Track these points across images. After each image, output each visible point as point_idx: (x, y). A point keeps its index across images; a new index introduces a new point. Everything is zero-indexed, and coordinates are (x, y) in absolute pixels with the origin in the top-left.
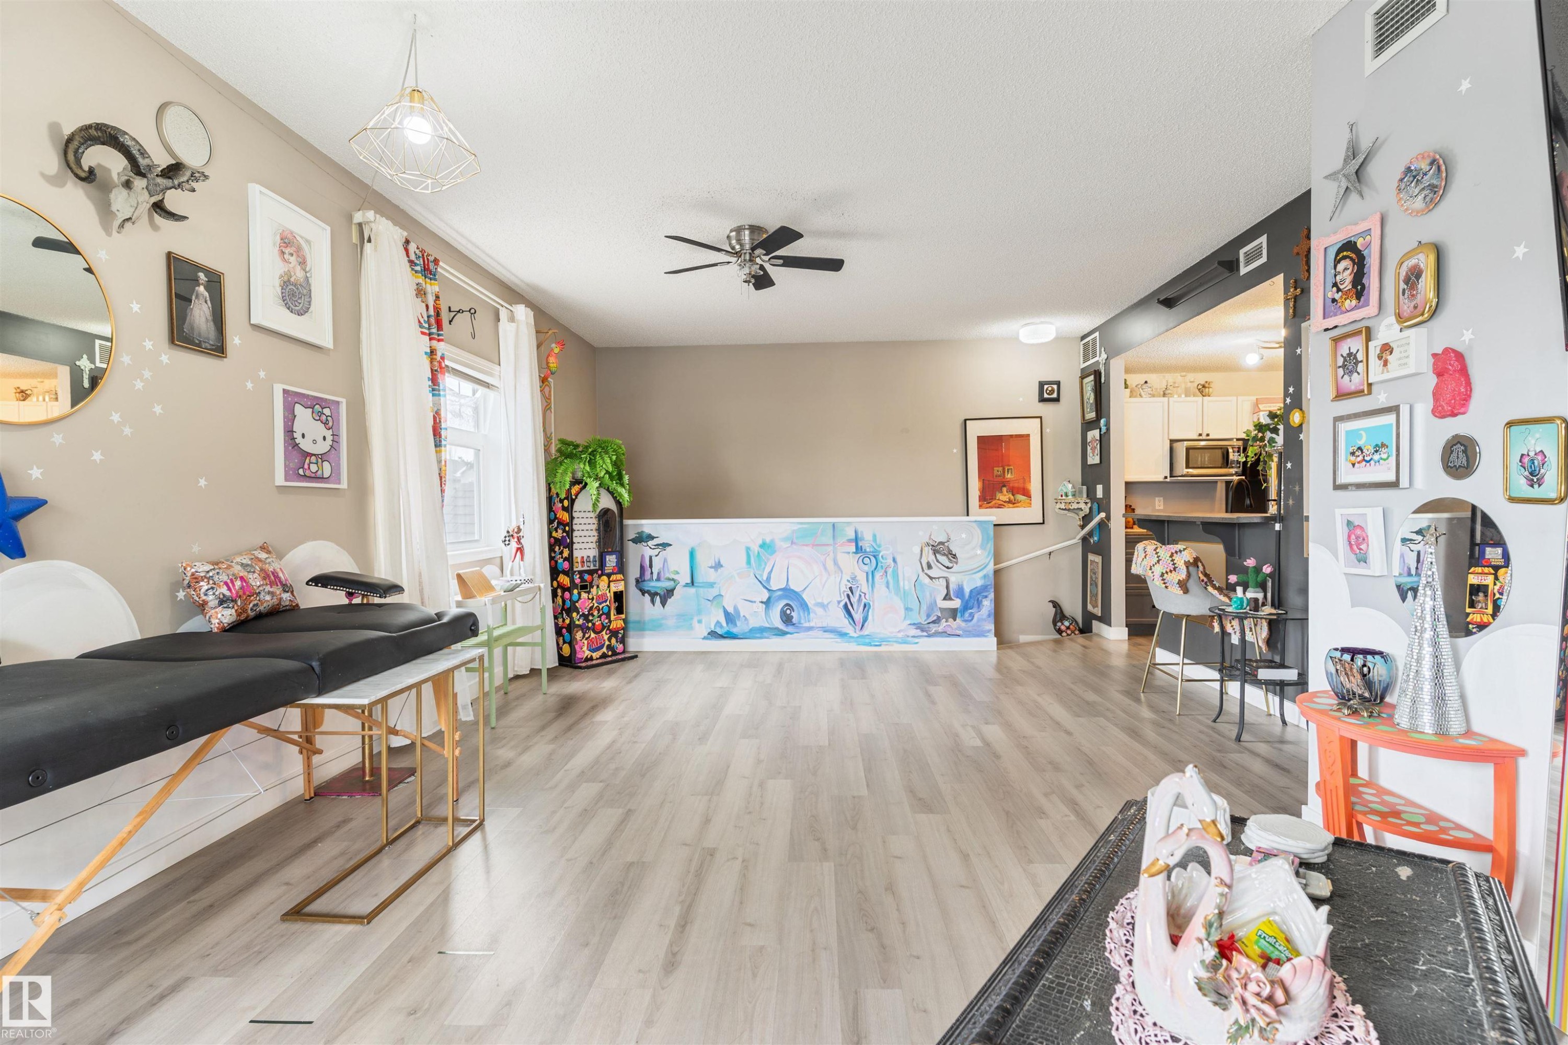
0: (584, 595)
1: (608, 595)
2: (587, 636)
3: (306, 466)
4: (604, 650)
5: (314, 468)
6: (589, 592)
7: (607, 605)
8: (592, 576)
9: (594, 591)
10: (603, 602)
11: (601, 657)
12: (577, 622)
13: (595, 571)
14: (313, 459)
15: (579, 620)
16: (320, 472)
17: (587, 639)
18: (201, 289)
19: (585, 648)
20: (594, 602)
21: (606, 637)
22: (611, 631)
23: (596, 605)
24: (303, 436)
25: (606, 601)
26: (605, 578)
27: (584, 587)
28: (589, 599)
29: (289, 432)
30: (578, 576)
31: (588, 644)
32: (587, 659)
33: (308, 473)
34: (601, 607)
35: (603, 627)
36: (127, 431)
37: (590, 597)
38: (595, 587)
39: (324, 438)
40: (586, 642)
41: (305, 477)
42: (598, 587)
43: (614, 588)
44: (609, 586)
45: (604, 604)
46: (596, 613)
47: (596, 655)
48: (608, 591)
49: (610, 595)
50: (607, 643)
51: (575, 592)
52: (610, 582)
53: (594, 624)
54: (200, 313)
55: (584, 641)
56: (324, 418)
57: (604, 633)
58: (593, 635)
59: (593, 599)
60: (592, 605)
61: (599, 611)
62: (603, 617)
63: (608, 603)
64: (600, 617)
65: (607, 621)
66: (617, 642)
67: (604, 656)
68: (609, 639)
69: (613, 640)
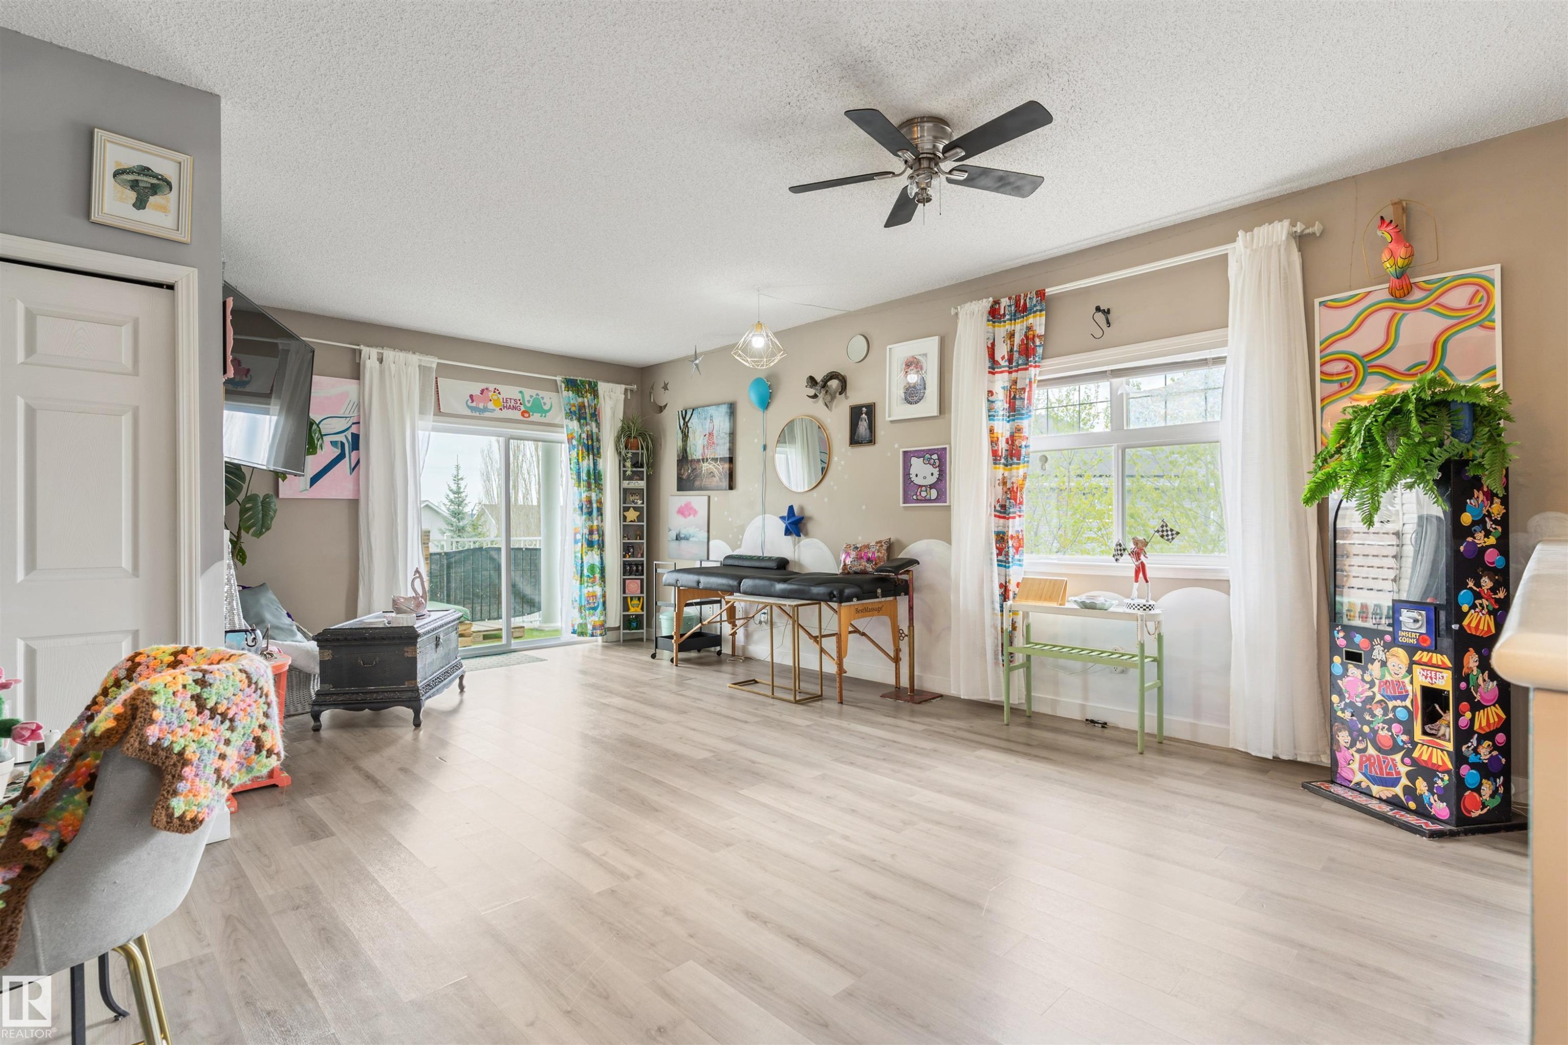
0: (1353, 671)
1: (1409, 687)
2: (1359, 746)
3: (918, 494)
4: (1399, 790)
5: (924, 494)
6: (1364, 670)
7: (1406, 707)
8: (1371, 641)
9: (1375, 668)
10: (1396, 698)
11: (1388, 802)
12: (1339, 714)
13: (1381, 634)
14: (924, 488)
15: (1343, 711)
16: (928, 496)
17: (1358, 751)
18: (864, 415)
19: (1355, 766)
20: (1376, 689)
21: (1403, 769)
22: (1415, 762)
23: (1378, 697)
24: (917, 475)
25: (1404, 698)
26: (1401, 652)
27: (1354, 657)
28: (1363, 680)
29: (907, 475)
30: (1341, 634)
31: (1361, 758)
32: (1357, 788)
33: (919, 498)
34: (1391, 704)
35: (1395, 748)
36: (835, 488)
37: (1367, 678)
38: (1377, 664)
39: (932, 474)
40: (1357, 756)
41: (918, 501)
42: (1384, 664)
43: (1422, 678)
44: (1410, 671)
45: (1398, 703)
46: (1379, 712)
47: (1376, 790)
48: (1407, 680)
49: (1414, 690)
50: (1404, 781)
51: (1337, 659)
52: (1412, 663)
53: (1374, 732)
54: (863, 426)
55: (1353, 751)
56: (932, 461)
57: (1398, 757)
58: (1371, 751)
59: (1372, 684)
60: (1370, 694)
61: (1386, 711)
62: (1396, 728)
63: (1408, 703)
64: (1389, 723)
65: (1405, 738)
66: (1430, 790)
67: (1393, 802)
68: (1411, 776)
69: (1421, 786)
